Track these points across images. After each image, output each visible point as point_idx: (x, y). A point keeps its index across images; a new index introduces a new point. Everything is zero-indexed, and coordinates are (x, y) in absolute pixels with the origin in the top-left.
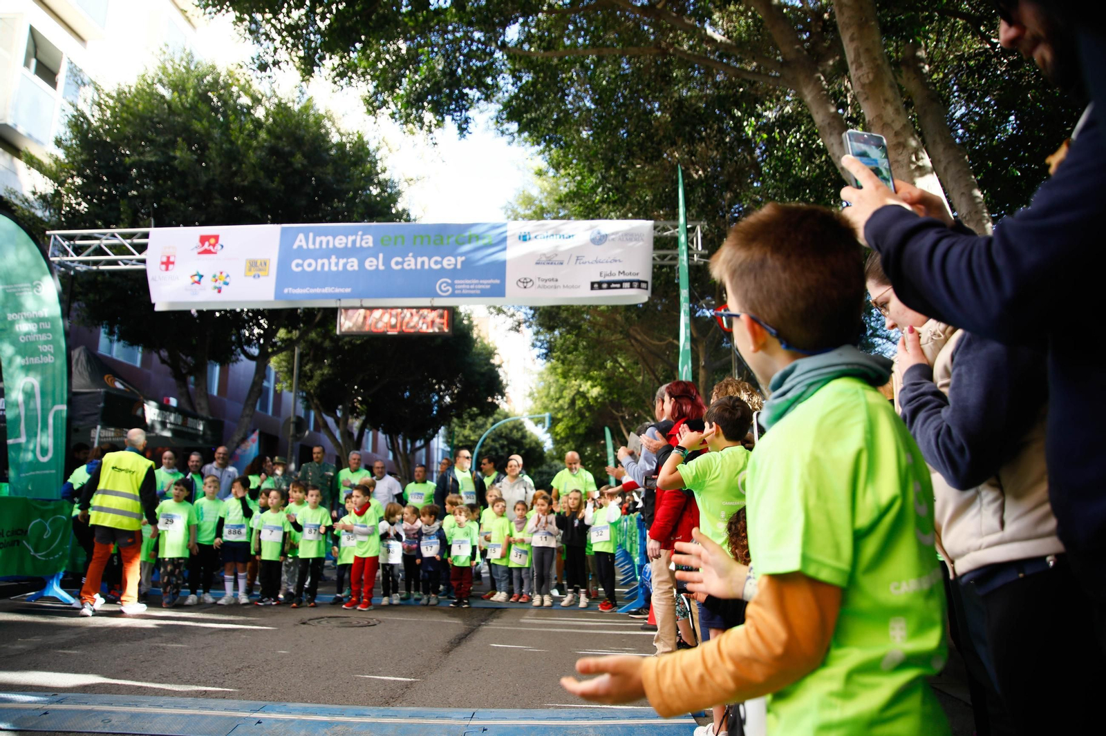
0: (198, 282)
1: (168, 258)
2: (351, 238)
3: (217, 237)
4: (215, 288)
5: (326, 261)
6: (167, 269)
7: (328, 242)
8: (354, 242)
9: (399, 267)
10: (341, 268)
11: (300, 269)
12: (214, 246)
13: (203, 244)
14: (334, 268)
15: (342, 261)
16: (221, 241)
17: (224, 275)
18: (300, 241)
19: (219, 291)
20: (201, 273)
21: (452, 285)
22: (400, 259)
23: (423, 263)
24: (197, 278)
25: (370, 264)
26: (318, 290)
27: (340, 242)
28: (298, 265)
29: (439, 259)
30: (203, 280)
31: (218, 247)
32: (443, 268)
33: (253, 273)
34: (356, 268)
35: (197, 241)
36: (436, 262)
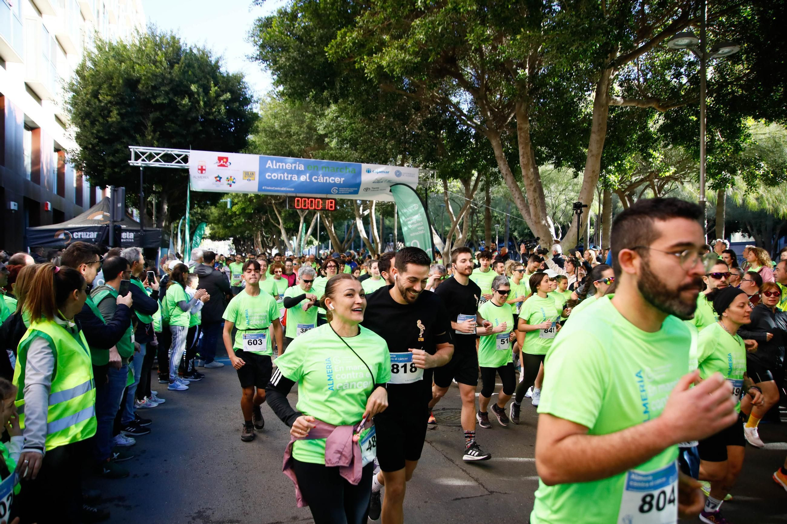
0: (220, 181)
1: (202, 167)
2: (294, 165)
3: (227, 158)
4: (228, 184)
5: (282, 175)
6: (202, 173)
7: (283, 166)
8: (295, 167)
9: (316, 181)
10: (289, 179)
11: (270, 178)
12: (226, 163)
13: (220, 162)
14: (286, 179)
15: (290, 176)
16: (229, 161)
17: (233, 178)
18: (269, 164)
19: (231, 186)
20: (220, 176)
21: (338, 190)
22: (316, 177)
23: (326, 180)
24: (218, 179)
25: (303, 178)
26: (279, 189)
27: (288, 166)
28: (269, 176)
29: (333, 178)
30: (221, 180)
31: (228, 163)
32: (335, 182)
33: (247, 178)
34: (296, 179)
35: (216, 160)
36: (332, 180)
